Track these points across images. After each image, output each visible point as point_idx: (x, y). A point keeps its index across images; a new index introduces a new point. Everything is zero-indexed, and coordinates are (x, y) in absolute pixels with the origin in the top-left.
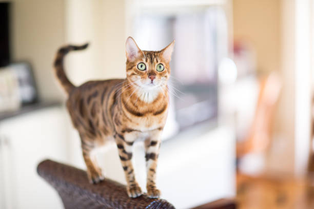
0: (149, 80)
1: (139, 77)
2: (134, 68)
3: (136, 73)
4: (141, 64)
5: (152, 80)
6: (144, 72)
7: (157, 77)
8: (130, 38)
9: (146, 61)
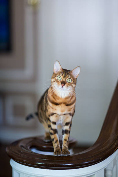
0: (61, 86)
1: (57, 83)
2: (55, 78)
3: (55, 81)
4: (59, 76)
5: (62, 87)
6: (60, 81)
7: (66, 85)
8: (57, 62)
9: (62, 76)
